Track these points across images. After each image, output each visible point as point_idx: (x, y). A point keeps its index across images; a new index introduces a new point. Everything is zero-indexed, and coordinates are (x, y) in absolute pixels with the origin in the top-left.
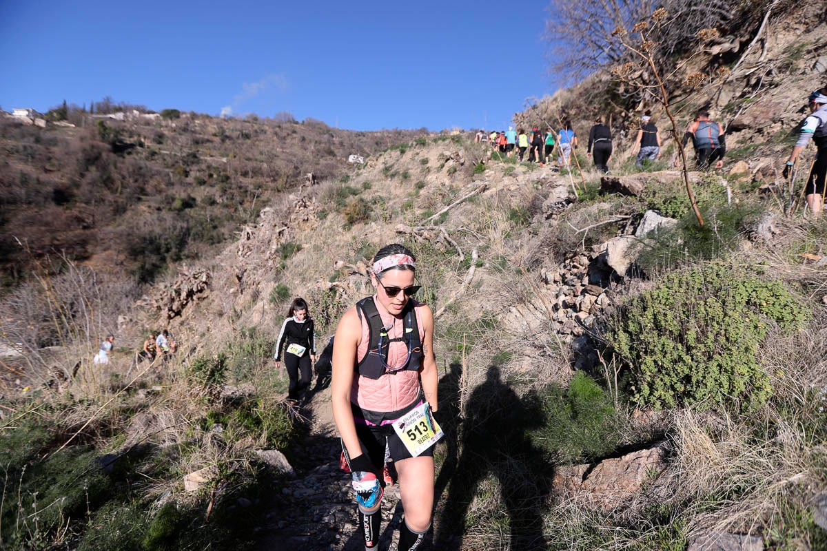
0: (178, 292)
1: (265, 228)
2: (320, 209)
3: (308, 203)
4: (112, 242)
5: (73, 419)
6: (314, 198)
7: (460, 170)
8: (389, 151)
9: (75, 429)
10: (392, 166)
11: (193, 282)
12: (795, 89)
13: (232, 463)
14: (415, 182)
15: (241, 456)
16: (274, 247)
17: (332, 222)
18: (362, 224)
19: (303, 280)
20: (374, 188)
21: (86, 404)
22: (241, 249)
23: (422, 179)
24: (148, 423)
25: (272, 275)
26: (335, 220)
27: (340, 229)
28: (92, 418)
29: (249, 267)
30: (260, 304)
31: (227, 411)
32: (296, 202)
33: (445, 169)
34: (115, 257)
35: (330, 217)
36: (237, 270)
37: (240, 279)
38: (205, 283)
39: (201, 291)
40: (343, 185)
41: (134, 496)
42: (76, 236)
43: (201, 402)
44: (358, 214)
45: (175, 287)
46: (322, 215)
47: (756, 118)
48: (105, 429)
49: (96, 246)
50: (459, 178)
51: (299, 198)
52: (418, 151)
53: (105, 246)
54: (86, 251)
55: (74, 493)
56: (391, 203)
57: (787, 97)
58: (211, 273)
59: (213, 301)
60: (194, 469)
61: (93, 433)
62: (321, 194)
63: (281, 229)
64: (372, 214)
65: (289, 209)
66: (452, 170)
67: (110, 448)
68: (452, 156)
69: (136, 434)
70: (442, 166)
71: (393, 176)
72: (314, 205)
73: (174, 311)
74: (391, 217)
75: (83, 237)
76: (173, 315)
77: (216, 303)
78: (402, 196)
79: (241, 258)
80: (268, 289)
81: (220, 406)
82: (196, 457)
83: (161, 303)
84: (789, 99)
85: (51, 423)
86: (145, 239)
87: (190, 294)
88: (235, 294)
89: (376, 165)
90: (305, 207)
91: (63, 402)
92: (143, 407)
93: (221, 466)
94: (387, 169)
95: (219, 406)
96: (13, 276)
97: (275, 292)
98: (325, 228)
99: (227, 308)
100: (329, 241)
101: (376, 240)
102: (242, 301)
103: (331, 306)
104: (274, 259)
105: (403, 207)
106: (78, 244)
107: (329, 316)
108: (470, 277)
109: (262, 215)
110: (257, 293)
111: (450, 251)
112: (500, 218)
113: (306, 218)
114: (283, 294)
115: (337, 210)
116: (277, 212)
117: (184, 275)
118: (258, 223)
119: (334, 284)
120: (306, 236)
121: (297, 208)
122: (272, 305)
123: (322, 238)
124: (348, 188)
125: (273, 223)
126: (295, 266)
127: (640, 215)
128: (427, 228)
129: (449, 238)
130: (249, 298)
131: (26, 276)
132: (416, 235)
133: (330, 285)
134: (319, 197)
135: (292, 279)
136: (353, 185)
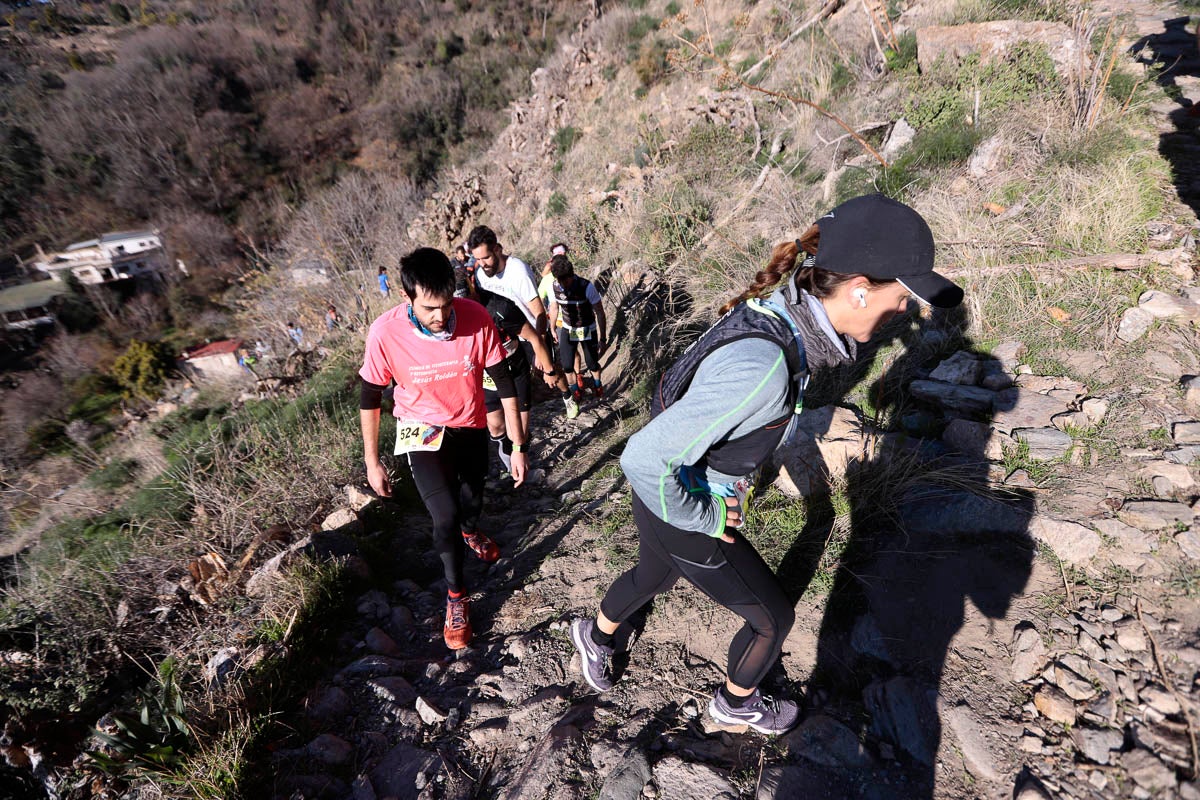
0: (451, 207)
1: (540, 108)
2: (607, 63)
3: (591, 54)
4: (377, 127)
6: (599, 44)
11: (466, 192)
16: (552, 133)
17: (623, 84)
18: (661, 86)
19: (584, 184)
20: (683, 13)
22: (514, 139)
25: (549, 176)
26: (628, 77)
27: (633, 97)
29: (525, 166)
30: (538, 220)
32: (574, 55)
34: (386, 149)
35: (621, 75)
36: (510, 174)
37: (515, 183)
38: (480, 192)
39: (476, 203)
40: (639, 13)
42: (336, 125)
44: (654, 70)
45: (447, 202)
46: (610, 73)
49: (361, 135)
51: (577, 49)
53: (371, 132)
54: (353, 145)
56: (705, 40)
58: (484, 178)
62: (608, 36)
63: (558, 104)
65: (567, 65)
72: (601, 56)
74: (701, 67)
75: (345, 125)
76: (452, 235)
77: (494, 218)
78: (723, 23)
79: (514, 154)
80: (545, 196)
83: (437, 222)
86: (413, 116)
87: (465, 208)
88: (513, 206)
90: (588, 61)
96: (292, 189)
97: (550, 204)
98: (613, 97)
99: (506, 225)
100: (617, 119)
101: (665, 122)
102: (522, 215)
103: (597, 230)
104: (551, 153)
105: (717, 49)
106: (341, 136)
107: (596, 242)
108: (758, 184)
109: (533, 81)
110: (535, 204)
111: (749, 139)
112: (821, 80)
113: (588, 82)
114: (559, 207)
115: (629, 63)
116: (552, 73)
117: (454, 184)
118: (531, 96)
119: (611, 193)
120: (590, 111)
121: (577, 66)
122: (550, 221)
123: (609, 115)
124: (646, 19)
125: (549, 93)
126: (575, 165)
127: (893, 123)
128: (734, 96)
129: (753, 118)
130: (527, 209)
131: (304, 187)
132: (711, 114)
133: (604, 196)
134: (605, 41)
135: (572, 183)
136: (654, 9)
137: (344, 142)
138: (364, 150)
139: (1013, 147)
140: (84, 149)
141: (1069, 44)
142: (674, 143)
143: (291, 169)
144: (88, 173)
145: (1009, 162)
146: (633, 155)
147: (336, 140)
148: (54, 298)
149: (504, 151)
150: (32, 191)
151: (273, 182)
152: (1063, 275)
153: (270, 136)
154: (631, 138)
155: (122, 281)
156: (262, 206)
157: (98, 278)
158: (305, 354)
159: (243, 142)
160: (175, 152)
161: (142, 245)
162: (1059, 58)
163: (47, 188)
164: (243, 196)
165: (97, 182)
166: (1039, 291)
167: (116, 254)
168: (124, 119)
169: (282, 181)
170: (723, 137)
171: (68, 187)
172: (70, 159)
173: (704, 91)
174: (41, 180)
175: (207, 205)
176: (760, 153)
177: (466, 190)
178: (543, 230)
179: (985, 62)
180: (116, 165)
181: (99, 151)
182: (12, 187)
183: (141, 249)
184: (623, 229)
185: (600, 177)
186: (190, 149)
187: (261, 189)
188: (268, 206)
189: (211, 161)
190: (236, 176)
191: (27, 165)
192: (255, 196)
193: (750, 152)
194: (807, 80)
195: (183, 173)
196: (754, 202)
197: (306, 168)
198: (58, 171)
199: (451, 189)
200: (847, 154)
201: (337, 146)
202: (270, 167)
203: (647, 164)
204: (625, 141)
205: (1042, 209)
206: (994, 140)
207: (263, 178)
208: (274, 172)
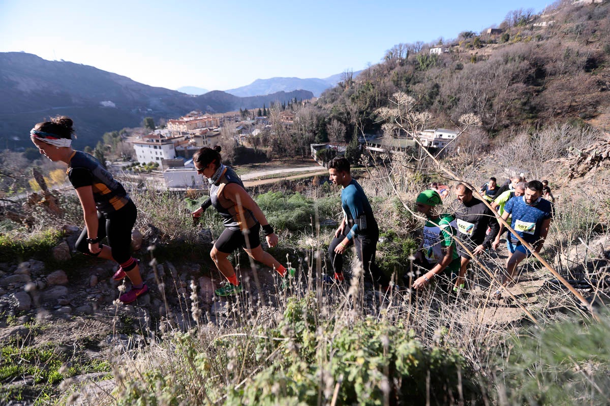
49: (606, 107)
75: (598, 99)
137: (590, 109)
140: (453, 94)
143: (543, 118)
144: (448, 104)
147: (584, 107)
148: (409, 147)
150: (427, 107)
151: (527, 123)
153: (542, 99)
155: (433, 148)
156: (512, 133)
157: (426, 144)
159: (525, 100)
160: (489, 100)
161: (449, 136)
163: (432, 107)
164: (506, 126)
165: (449, 108)
167: (438, 137)
168: (476, 83)
169: (532, 123)
171: (439, 108)
172: (446, 97)
174: (432, 104)
175: (487, 126)
180: (460, 102)
181: (458, 96)
182: (422, 105)
183: (448, 138)
186: (496, 100)
187: (519, 125)
188: (516, 134)
189: (502, 107)
190: (509, 116)
191: (431, 97)
192: (512, 127)
195: (486, 110)
198: (439, 101)
201: (583, 110)
202: (531, 115)
207: (524, 120)
208: (532, 117)
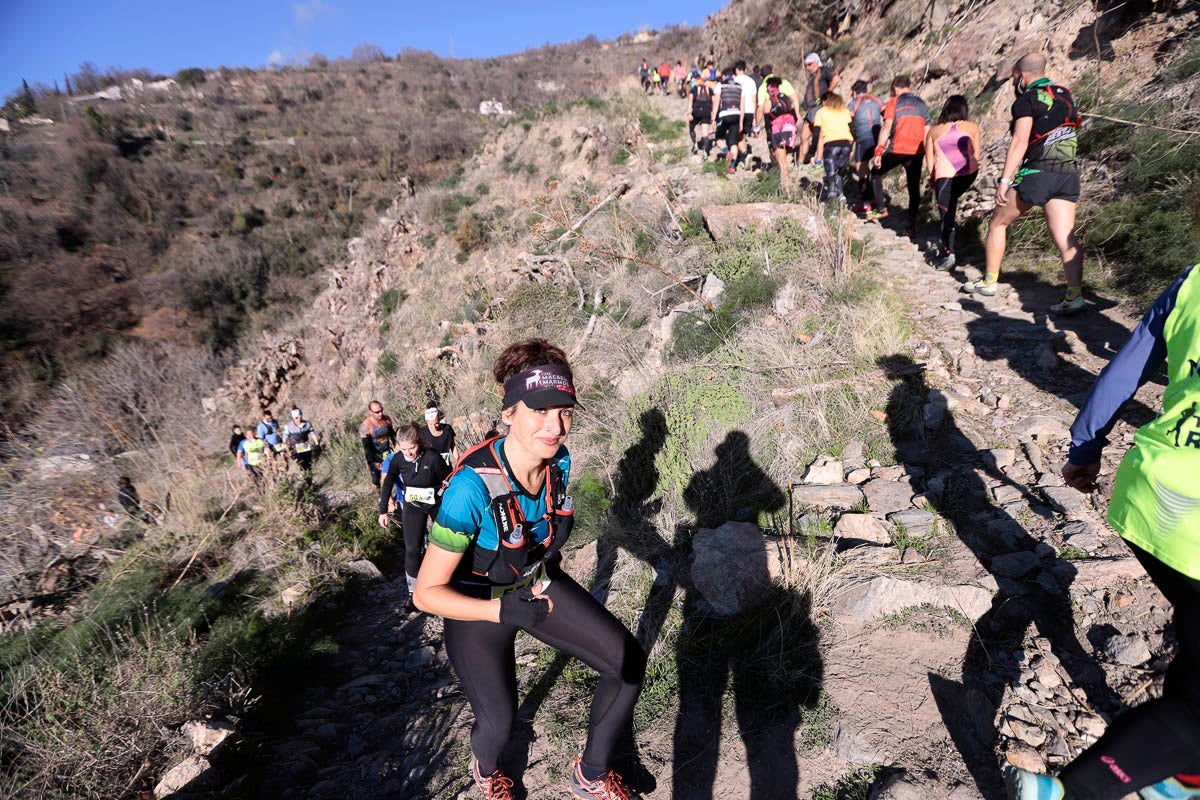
0: (265, 373)
1: (359, 273)
2: (425, 233)
3: (408, 226)
4: (163, 296)
5: (179, 556)
6: (415, 217)
7: (604, 153)
8: (510, 125)
9: (184, 565)
10: (514, 154)
11: (281, 357)
12: (1005, 10)
13: (323, 577)
14: (545, 178)
15: (330, 570)
16: (374, 295)
17: (443, 251)
18: (480, 252)
19: (414, 341)
20: (493, 193)
21: (187, 539)
22: (333, 303)
23: (554, 172)
24: (248, 550)
25: (375, 336)
26: (447, 246)
27: (454, 261)
28: (196, 553)
29: (347, 329)
30: (367, 379)
31: (324, 527)
32: (391, 226)
33: (584, 153)
34: (174, 317)
35: (439, 243)
36: (332, 336)
37: (337, 345)
38: (297, 356)
39: (294, 367)
40: (451, 192)
41: (245, 612)
42: (110, 294)
43: (295, 523)
44: (472, 238)
45: (259, 368)
46: (430, 242)
47: (955, 59)
48: (211, 560)
49: (142, 304)
50: (602, 166)
51: (395, 221)
52: (547, 125)
53: (155, 302)
54: (131, 314)
55: (195, 615)
56: (516, 214)
57: (992, 26)
58: (301, 341)
59: (312, 377)
60: (289, 585)
61: (201, 565)
62: (423, 211)
63: (378, 269)
64: (493, 234)
65: (384, 236)
66: (592, 155)
67: (218, 577)
68: (590, 133)
69: (240, 562)
70: (580, 149)
71: (516, 170)
72: (418, 227)
73: (266, 398)
74: (515, 236)
75: (121, 294)
76: (265, 403)
77: (315, 381)
78: (530, 200)
79: (334, 317)
80: (373, 357)
81: (317, 523)
82: (291, 576)
83: (248, 390)
84: (995, 29)
85: (161, 562)
86: (207, 284)
87: (281, 373)
88: (337, 368)
89: (496, 149)
90: (406, 231)
91: (166, 542)
92: (242, 533)
93: (311, 581)
94: (508, 160)
95: (315, 523)
96: (44, 365)
97: (380, 363)
98: (434, 262)
99: (330, 387)
100: (441, 280)
101: (491, 282)
102: (347, 375)
103: (437, 384)
104: (375, 314)
105: (528, 222)
106: (117, 305)
107: (437, 397)
108: (588, 331)
109: (351, 250)
110: (362, 364)
111: (572, 293)
112: (626, 245)
113: (408, 249)
114: (390, 365)
115: (447, 233)
116: (370, 243)
117: (266, 349)
118: (349, 261)
119: (444, 349)
120: (412, 275)
121: (395, 235)
122: (381, 379)
123: (432, 278)
124: (458, 196)
125: (368, 260)
126: (402, 324)
127: (704, 277)
128: (551, 259)
129: (572, 274)
130: (353, 370)
131: (62, 362)
132: (534, 274)
133: (439, 351)
134: (421, 214)
135: (400, 341)
136: (465, 189)
137: (119, 312)
138: (145, 319)
139: (801, 292)
141: (812, 219)
142: (502, 299)
143: (44, 343)
145: (802, 302)
146: (462, 311)
147: (107, 310)
149: (322, 315)
151: (16, 359)
152: (872, 385)
153: (15, 308)
154: (459, 297)
158: (71, 561)
162: (807, 228)
166: (860, 398)
169: (29, 358)
170: (549, 292)
173: (523, 255)
176: (584, 305)
177: (281, 356)
178: (373, 389)
179: (760, 231)
184: (466, 381)
185: (430, 334)
188: (8, 387)
193: (575, 305)
194: (615, 245)
196: (587, 347)
197: (66, 341)
199: (263, 354)
200: (669, 302)
201: (109, 317)
202: (12, 342)
203: (477, 319)
204: (451, 301)
205: (837, 335)
206: (788, 286)
208: (19, 347)
